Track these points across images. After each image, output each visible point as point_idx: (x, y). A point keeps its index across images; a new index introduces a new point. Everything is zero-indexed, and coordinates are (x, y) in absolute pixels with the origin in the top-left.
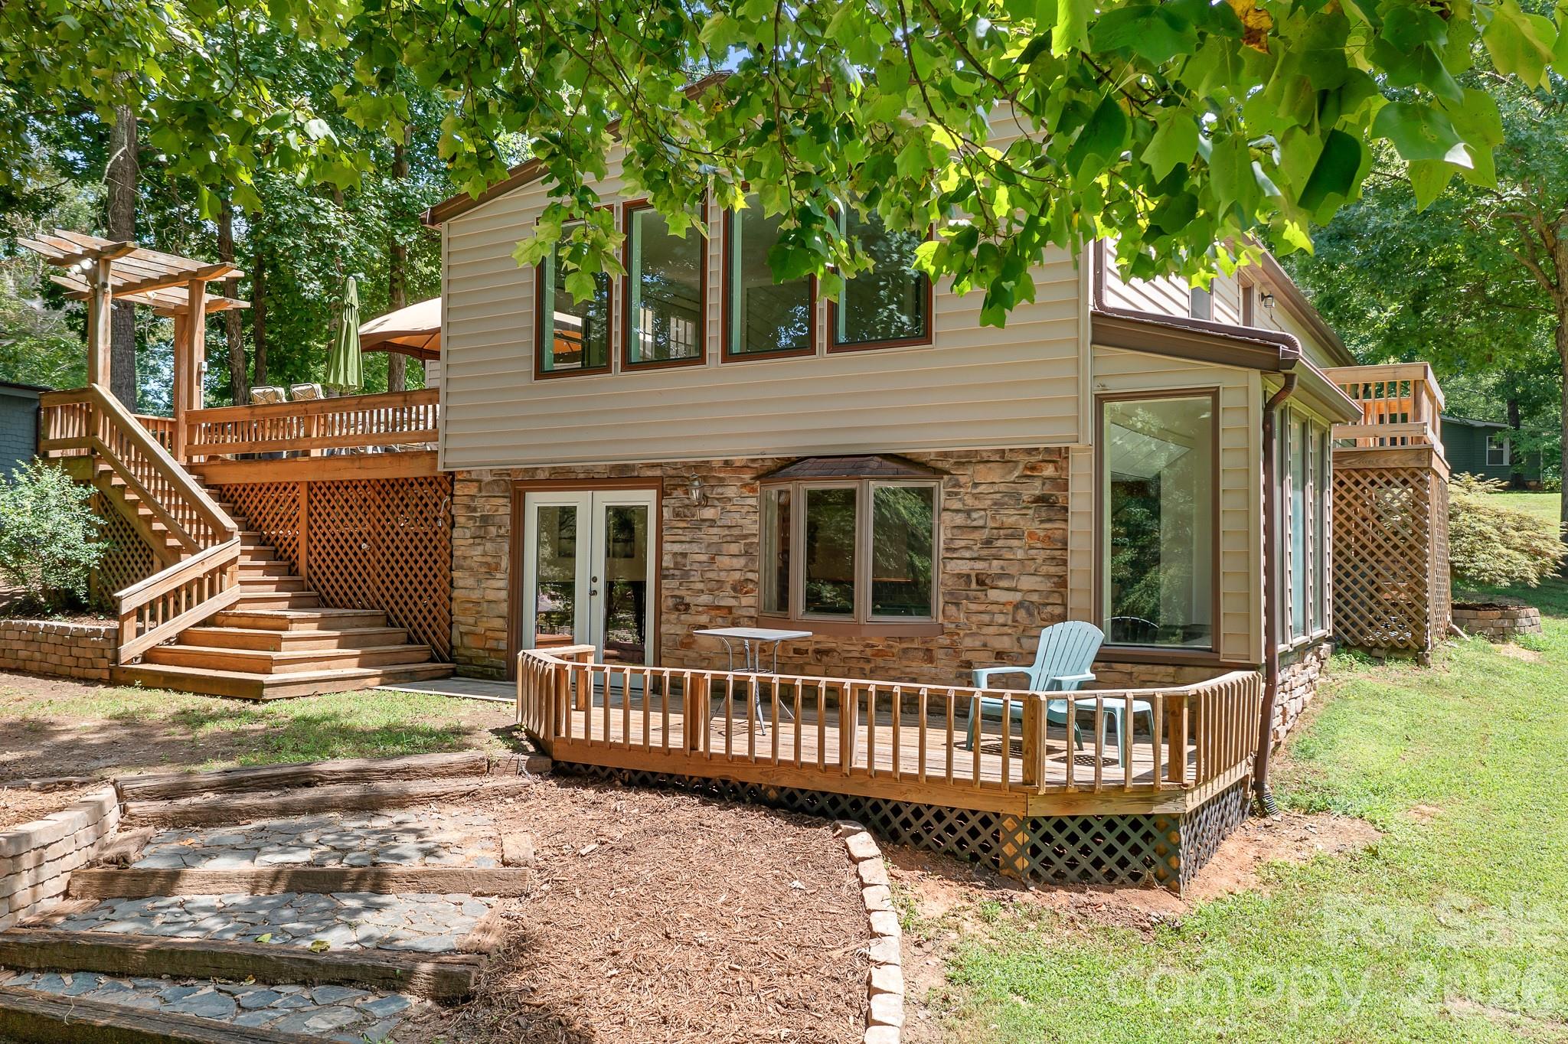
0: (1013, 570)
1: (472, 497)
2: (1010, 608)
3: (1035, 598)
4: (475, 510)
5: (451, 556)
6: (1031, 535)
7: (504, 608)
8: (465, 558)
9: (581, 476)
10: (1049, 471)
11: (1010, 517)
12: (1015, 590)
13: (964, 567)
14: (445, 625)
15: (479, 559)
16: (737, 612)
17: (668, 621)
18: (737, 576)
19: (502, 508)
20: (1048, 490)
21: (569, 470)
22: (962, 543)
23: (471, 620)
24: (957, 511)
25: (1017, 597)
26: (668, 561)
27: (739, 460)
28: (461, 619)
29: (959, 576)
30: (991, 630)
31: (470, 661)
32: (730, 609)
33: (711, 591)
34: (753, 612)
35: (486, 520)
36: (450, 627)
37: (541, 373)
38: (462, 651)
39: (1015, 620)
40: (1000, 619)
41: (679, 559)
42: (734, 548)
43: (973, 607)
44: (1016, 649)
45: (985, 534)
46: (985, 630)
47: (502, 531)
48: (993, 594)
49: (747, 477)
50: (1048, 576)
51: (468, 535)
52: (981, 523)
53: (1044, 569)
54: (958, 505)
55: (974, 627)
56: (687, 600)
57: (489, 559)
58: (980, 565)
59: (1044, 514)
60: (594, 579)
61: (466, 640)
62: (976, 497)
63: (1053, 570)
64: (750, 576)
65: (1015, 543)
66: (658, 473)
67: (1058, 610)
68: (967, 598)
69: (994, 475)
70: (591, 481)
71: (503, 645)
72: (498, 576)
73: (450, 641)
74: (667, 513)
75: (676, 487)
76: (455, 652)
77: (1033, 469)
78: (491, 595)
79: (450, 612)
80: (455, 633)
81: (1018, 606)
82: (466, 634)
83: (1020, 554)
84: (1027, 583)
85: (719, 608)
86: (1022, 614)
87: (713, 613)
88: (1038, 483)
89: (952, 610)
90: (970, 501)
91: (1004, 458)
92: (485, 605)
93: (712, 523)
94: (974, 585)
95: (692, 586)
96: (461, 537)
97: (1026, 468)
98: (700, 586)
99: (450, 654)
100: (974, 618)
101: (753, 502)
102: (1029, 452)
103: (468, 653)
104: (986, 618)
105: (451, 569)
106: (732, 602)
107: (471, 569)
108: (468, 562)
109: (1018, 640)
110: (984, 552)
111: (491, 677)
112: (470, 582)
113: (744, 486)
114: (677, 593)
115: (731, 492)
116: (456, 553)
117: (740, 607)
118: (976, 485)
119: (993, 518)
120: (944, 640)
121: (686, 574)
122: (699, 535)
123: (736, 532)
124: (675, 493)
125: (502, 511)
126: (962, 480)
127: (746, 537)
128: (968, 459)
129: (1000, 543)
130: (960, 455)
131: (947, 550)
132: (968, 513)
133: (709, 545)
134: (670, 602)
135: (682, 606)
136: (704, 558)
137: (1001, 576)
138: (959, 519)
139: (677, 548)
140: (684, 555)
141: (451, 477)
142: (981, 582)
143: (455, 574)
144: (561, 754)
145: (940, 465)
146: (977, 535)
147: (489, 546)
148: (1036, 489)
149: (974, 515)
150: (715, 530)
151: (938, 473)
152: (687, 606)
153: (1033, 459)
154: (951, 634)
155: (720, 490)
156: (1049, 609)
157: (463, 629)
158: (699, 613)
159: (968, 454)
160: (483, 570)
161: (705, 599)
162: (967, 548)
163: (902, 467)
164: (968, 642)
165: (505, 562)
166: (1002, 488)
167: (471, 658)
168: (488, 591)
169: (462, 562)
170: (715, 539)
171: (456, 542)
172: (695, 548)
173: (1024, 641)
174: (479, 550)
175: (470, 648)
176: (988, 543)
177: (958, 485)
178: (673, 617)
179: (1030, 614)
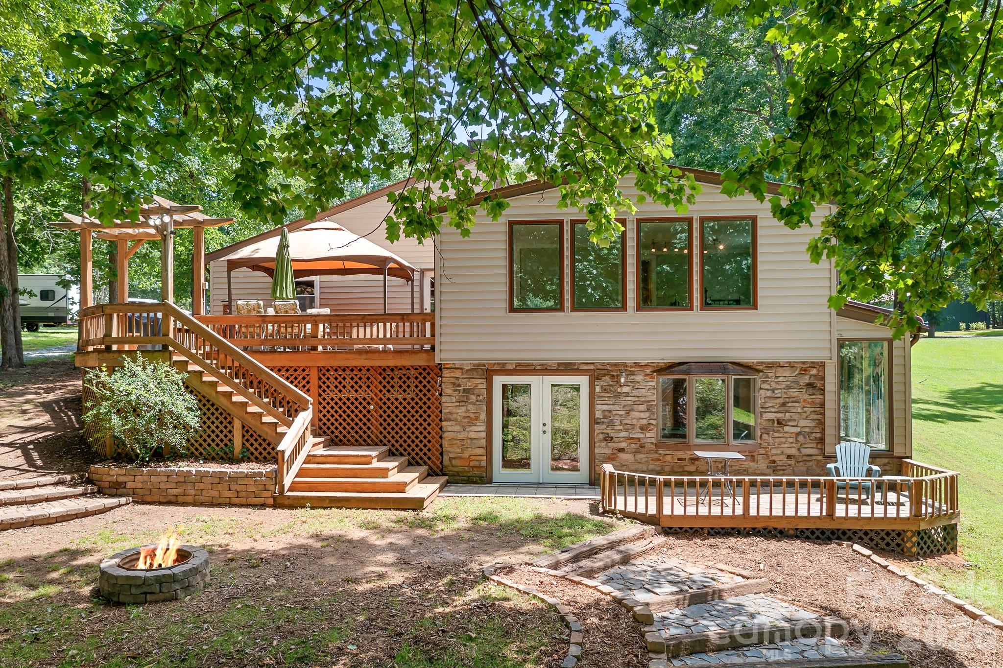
0: (796, 417)
1: (457, 378)
2: (794, 435)
3: (807, 430)
4: (459, 385)
5: (441, 412)
6: (804, 401)
7: (483, 442)
8: (452, 414)
9: (538, 368)
10: (814, 372)
11: (794, 392)
12: (796, 426)
13: (772, 416)
14: (438, 454)
15: (464, 414)
16: (642, 441)
17: (600, 447)
18: (645, 422)
19: (482, 385)
20: (812, 380)
21: (529, 365)
22: (770, 405)
23: (458, 450)
24: (768, 390)
25: (798, 430)
26: (598, 415)
27: (643, 362)
28: (449, 449)
29: (769, 420)
30: (786, 445)
31: (458, 474)
32: (639, 439)
33: (627, 430)
34: (653, 440)
35: (467, 392)
36: (441, 454)
37: (512, 309)
38: (451, 468)
39: (797, 440)
40: (791, 440)
41: (607, 413)
42: (643, 407)
43: (776, 435)
44: (798, 454)
45: (781, 401)
46: (783, 445)
47: (481, 398)
48: (786, 429)
49: (648, 371)
50: (813, 420)
51: (454, 400)
52: (779, 395)
53: (812, 417)
54: (768, 387)
55: (776, 445)
56: (611, 435)
57: (471, 414)
58: (780, 415)
59: (811, 392)
60: (544, 425)
61: (453, 462)
62: (777, 383)
63: (815, 417)
64: (652, 422)
65: (797, 405)
66: (592, 367)
67: (819, 435)
68: (773, 431)
69: (787, 373)
70: (545, 370)
71: (483, 464)
72: (478, 424)
73: (441, 463)
74: (598, 389)
75: (605, 375)
76: (445, 469)
77: (805, 370)
78: (473, 435)
79: (441, 446)
80: (446, 458)
81: (798, 434)
82: (454, 458)
83: (799, 410)
84: (803, 423)
85: (632, 439)
86: (801, 438)
87: (629, 441)
88: (807, 377)
89: (765, 436)
90: (774, 385)
91: (791, 366)
92: (469, 441)
93: (627, 395)
94: (776, 424)
95: (616, 428)
96: (449, 403)
97: (801, 370)
98: (621, 427)
99: (441, 470)
100: (777, 440)
101: (653, 383)
102: (804, 363)
103: (456, 469)
104: (783, 440)
105: (441, 420)
106: (642, 436)
107: (456, 420)
108: (455, 416)
109: (799, 449)
110: (781, 409)
111: (476, 483)
112: (457, 428)
113: (647, 375)
114: (605, 431)
115: (639, 378)
116: (444, 411)
117: (645, 438)
118: (777, 377)
119: (785, 393)
120: (762, 451)
121: (611, 422)
122: (619, 400)
123: (641, 399)
124: (603, 379)
125: (480, 386)
126: (770, 375)
127: (649, 401)
128: (771, 366)
129: (790, 405)
130: (769, 363)
131: (762, 408)
132: (773, 390)
133: (624, 406)
134: (601, 436)
135: (608, 439)
136: (623, 413)
137: (790, 420)
138: (769, 394)
139: (605, 407)
140: (610, 411)
141: (440, 367)
142: (779, 423)
143: (444, 423)
144: (665, 523)
145: (758, 367)
146: (778, 401)
147: (470, 407)
148: (806, 380)
149: (776, 392)
150: (629, 398)
151: (758, 371)
152: (612, 438)
153: (805, 366)
154: (765, 448)
155: (632, 377)
156: (814, 435)
157: (451, 455)
158: (620, 442)
159: (773, 363)
160: (466, 420)
161: (623, 434)
162: (772, 407)
163: (743, 369)
164: (774, 451)
165: (483, 416)
166: (790, 379)
167: (458, 472)
168: (471, 433)
169: (450, 416)
170: (630, 403)
171: (444, 405)
172: (617, 407)
173: (802, 450)
174: (463, 409)
175: (457, 466)
176: (784, 404)
177: (767, 377)
178: (604, 444)
179: (805, 437)
